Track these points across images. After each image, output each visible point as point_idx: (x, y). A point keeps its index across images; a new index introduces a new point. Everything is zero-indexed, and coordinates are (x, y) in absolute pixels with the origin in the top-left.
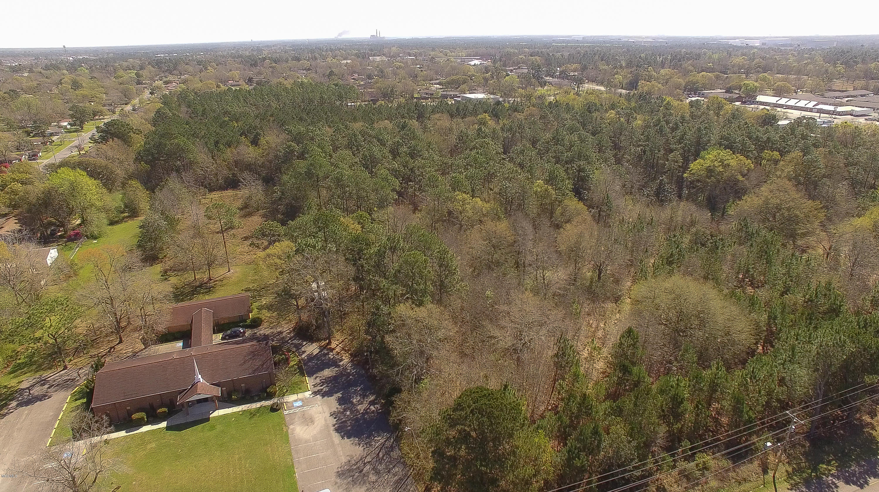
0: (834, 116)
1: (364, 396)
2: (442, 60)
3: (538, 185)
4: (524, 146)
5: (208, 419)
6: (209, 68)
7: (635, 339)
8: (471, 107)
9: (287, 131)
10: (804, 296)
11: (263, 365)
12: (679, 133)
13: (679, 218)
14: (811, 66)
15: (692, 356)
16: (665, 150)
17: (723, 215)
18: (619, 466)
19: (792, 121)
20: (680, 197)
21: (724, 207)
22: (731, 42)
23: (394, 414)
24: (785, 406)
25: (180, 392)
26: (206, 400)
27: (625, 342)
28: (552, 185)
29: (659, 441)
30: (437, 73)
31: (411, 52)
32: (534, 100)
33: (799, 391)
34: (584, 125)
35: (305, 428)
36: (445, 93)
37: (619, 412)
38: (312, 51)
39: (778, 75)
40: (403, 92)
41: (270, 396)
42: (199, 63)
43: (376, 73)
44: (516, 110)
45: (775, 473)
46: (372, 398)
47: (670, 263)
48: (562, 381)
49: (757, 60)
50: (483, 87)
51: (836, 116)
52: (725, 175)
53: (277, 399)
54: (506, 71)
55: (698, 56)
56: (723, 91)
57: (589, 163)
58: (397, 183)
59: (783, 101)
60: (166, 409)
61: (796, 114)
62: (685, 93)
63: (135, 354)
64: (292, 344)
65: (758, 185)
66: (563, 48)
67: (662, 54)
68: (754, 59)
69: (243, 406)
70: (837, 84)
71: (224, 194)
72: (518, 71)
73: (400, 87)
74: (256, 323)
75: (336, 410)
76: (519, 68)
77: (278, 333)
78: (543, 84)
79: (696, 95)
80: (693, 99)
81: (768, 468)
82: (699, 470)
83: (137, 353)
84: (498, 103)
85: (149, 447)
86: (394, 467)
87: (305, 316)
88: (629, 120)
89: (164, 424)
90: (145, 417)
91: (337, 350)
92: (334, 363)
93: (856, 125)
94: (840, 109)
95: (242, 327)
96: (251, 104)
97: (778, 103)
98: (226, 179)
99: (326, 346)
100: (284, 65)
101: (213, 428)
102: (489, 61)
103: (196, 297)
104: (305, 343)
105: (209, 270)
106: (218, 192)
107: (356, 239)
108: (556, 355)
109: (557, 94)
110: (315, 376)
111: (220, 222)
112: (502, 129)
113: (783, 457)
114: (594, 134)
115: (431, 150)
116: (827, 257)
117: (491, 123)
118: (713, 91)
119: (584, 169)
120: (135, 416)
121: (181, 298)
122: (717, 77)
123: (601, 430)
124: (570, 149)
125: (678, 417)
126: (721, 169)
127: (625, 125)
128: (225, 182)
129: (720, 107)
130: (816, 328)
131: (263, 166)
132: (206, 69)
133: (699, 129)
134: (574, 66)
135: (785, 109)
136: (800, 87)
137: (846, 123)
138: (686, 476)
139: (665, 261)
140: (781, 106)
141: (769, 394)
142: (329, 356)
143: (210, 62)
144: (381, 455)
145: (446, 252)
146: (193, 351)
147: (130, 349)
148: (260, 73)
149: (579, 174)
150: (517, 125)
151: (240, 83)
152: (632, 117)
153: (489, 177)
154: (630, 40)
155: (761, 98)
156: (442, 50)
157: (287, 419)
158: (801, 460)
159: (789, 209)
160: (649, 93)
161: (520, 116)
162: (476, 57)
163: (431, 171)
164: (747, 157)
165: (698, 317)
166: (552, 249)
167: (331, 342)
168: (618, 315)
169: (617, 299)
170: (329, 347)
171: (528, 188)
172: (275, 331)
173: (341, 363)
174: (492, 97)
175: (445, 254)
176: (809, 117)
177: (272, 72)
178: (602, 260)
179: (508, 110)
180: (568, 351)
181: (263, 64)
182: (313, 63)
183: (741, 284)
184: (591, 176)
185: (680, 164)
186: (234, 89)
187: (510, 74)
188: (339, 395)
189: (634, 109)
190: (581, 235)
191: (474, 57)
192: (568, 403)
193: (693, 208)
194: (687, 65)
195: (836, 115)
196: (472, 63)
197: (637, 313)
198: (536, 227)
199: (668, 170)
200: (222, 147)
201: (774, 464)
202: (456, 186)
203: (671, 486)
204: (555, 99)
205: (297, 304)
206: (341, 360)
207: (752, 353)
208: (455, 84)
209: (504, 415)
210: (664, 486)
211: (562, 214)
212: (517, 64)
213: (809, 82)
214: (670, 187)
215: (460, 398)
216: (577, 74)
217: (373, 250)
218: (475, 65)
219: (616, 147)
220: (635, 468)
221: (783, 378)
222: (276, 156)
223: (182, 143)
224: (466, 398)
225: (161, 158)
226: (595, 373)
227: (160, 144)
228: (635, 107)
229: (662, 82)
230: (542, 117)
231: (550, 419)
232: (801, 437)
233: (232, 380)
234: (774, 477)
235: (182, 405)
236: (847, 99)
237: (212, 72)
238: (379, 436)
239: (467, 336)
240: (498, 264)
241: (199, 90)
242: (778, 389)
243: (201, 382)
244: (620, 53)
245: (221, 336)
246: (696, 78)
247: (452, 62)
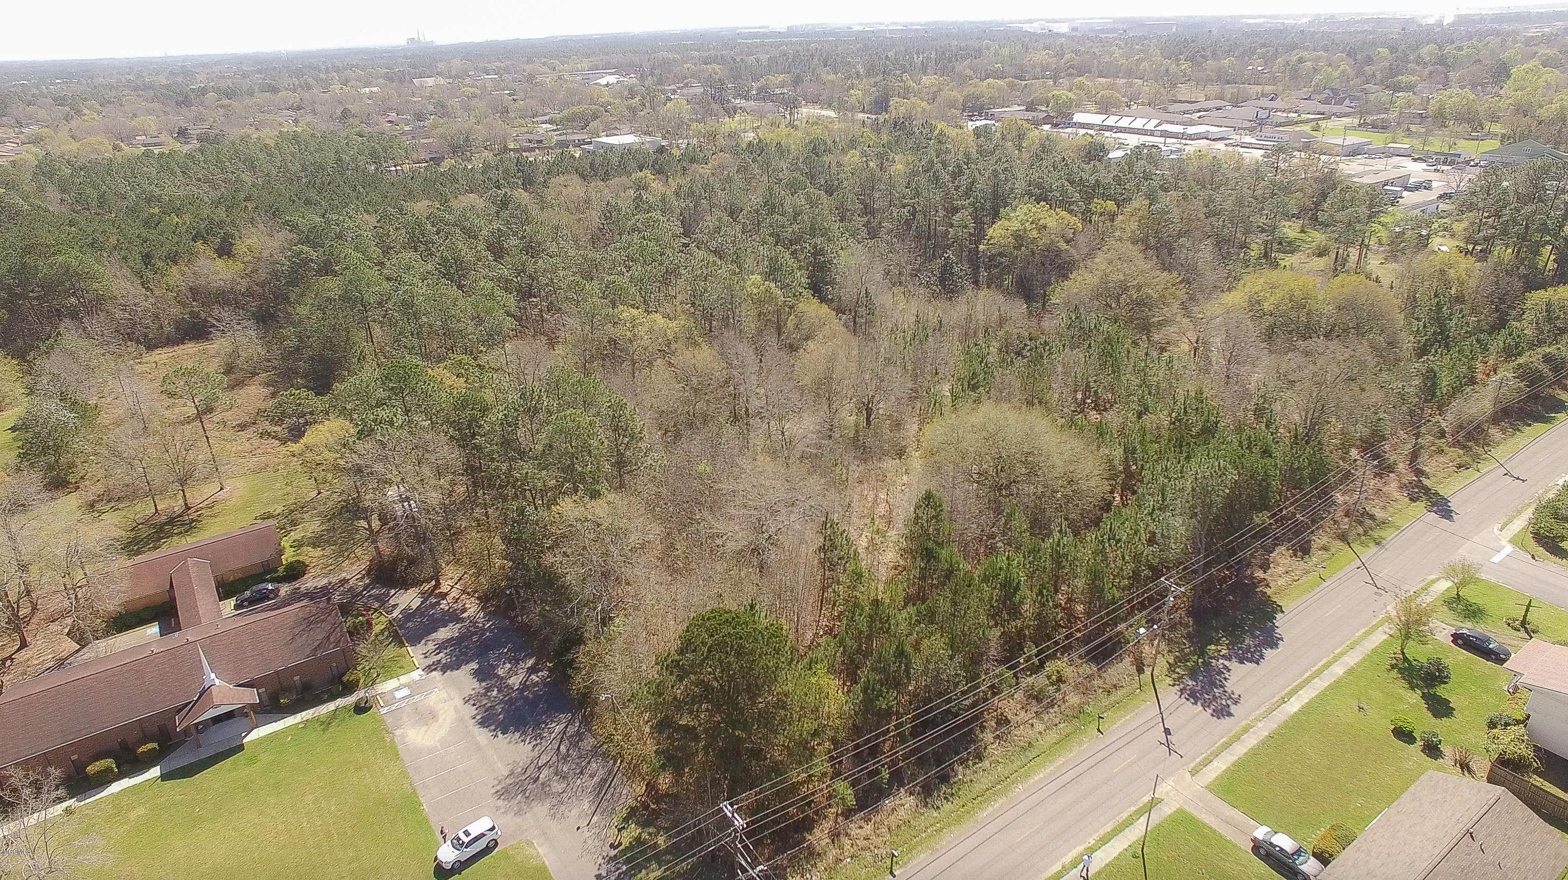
0: (1184, 141)
1: (516, 661)
2: (548, 80)
3: (753, 284)
4: (719, 219)
5: (241, 748)
6: (86, 111)
7: (938, 507)
8: (615, 160)
9: (288, 225)
10: (1170, 415)
11: (328, 638)
12: (964, 181)
13: (981, 317)
14: (1145, 64)
15: (1021, 522)
16: (945, 209)
17: (1044, 305)
18: (940, 694)
19: (1129, 152)
20: (976, 283)
21: (1045, 291)
22: (1027, 27)
23: (578, 679)
24: (1157, 573)
25: (180, 710)
26: (229, 715)
27: (924, 513)
28: (775, 280)
29: (993, 652)
30: (542, 102)
31: (489, 66)
32: (721, 142)
33: (1175, 549)
34: (812, 177)
35: (424, 729)
36: (563, 138)
37: (930, 616)
38: (299, 73)
39: (1100, 79)
40: (487, 140)
41: (349, 688)
42: (60, 101)
43: (431, 108)
44: (693, 161)
45: (1153, 670)
46: (530, 662)
47: (974, 388)
48: (837, 587)
49: (1067, 56)
50: (628, 125)
51: (1188, 142)
52: (1041, 243)
53: (363, 691)
54: (664, 92)
55: (978, 53)
56: (1022, 108)
57: (829, 240)
58: (511, 301)
59: (1111, 121)
60: (155, 745)
61: (1133, 140)
62: (965, 114)
63: (61, 663)
64: (370, 596)
65: (1090, 255)
66: (757, 47)
67: (922, 50)
68: (1063, 55)
69: (304, 713)
70: (1184, 91)
71: (179, 352)
72: (685, 91)
73: (480, 133)
74: (296, 572)
75: (473, 692)
76: (686, 85)
77: (340, 581)
78: (732, 112)
79: (982, 116)
80: (978, 123)
81: (1144, 665)
82: (1052, 684)
83: (67, 658)
84: (661, 150)
85: (133, 815)
86: (589, 763)
87: (385, 546)
88: (882, 165)
89: (155, 772)
90: (114, 766)
91: (452, 595)
92: (453, 617)
93: (1214, 155)
94: (1191, 130)
95: (272, 581)
96: (199, 180)
97: (1105, 123)
98: (178, 324)
99: (433, 591)
100: (249, 101)
101: (253, 760)
102: (632, 75)
103: (165, 542)
104: (393, 592)
105: (183, 491)
106: (165, 350)
107: (463, 404)
108: (822, 549)
109: (758, 127)
110: (423, 642)
111: (194, 402)
112: (677, 194)
113: (1163, 646)
114: (830, 192)
115: (561, 239)
116: (1195, 355)
117: (657, 185)
118: (1007, 109)
119: (822, 249)
120: (92, 768)
121: (135, 548)
122: (1011, 86)
123: (908, 649)
124: (795, 219)
125: (1015, 612)
126: (1035, 233)
127: (878, 173)
128: (177, 328)
129: (1021, 136)
130: (1188, 458)
131: (249, 293)
132: (79, 113)
133: (995, 173)
134: (781, 78)
135: (1116, 132)
136: (1134, 98)
137: (1200, 151)
138: (1036, 696)
139: (966, 386)
140: (1110, 128)
141: (1137, 558)
142: (441, 606)
143: (86, 99)
144: (563, 749)
145: (623, 407)
146: (188, 634)
147: (48, 655)
148: (199, 119)
149: (815, 259)
150: (702, 186)
151: (162, 138)
152: (887, 160)
153: (669, 276)
154: (866, 29)
155: (1079, 117)
156: (546, 60)
157: (389, 720)
158: (1185, 644)
159: (1139, 288)
160: (909, 118)
161: (704, 170)
162: (608, 71)
163: (565, 276)
164: (1071, 212)
165: (1025, 463)
166: (791, 384)
167: (440, 584)
168: (905, 478)
169: (901, 453)
170: (437, 592)
171: (738, 288)
172: (334, 579)
173: (465, 615)
174: (647, 140)
175: (621, 410)
176: (1151, 144)
177: (226, 116)
178: (871, 394)
179: (679, 161)
180: (838, 541)
181: (203, 102)
182: (306, 96)
183: (1081, 407)
184: (835, 261)
185: (972, 231)
186: (156, 152)
187: (672, 97)
188: (474, 665)
189: (889, 146)
190: (832, 358)
191: (605, 71)
192: (853, 617)
193: (1000, 298)
194: (963, 67)
195: (1186, 139)
196: (603, 81)
197: (936, 469)
198: (759, 352)
199: (954, 242)
200: (160, 264)
201: (1151, 658)
202: (614, 296)
203: (1016, 715)
204: (756, 137)
205: (370, 526)
206: (464, 610)
207: (1107, 506)
208: (583, 121)
209: (761, 648)
210: (1006, 717)
211: (797, 327)
212: (683, 80)
213: (1146, 88)
214: (961, 269)
215: (687, 631)
216: (786, 91)
217: (496, 415)
218: (607, 85)
219: (868, 210)
220: (964, 693)
221: (1153, 534)
222: (275, 274)
223: (75, 263)
224: (697, 629)
225: (31, 294)
226: (883, 570)
227: (24, 266)
228: (889, 142)
229: (926, 97)
230: (742, 169)
231: (827, 647)
232: (1182, 612)
233: (277, 672)
234: (1152, 675)
235: (186, 732)
236: (1199, 114)
237: (93, 119)
238: (552, 721)
239: (672, 541)
240: (705, 419)
241: (75, 157)
242: (1148, 550)
243: (218, 684)
244: (853, 53)
245: (233, 603)
246: (980, 90)
247: (566, 81)
